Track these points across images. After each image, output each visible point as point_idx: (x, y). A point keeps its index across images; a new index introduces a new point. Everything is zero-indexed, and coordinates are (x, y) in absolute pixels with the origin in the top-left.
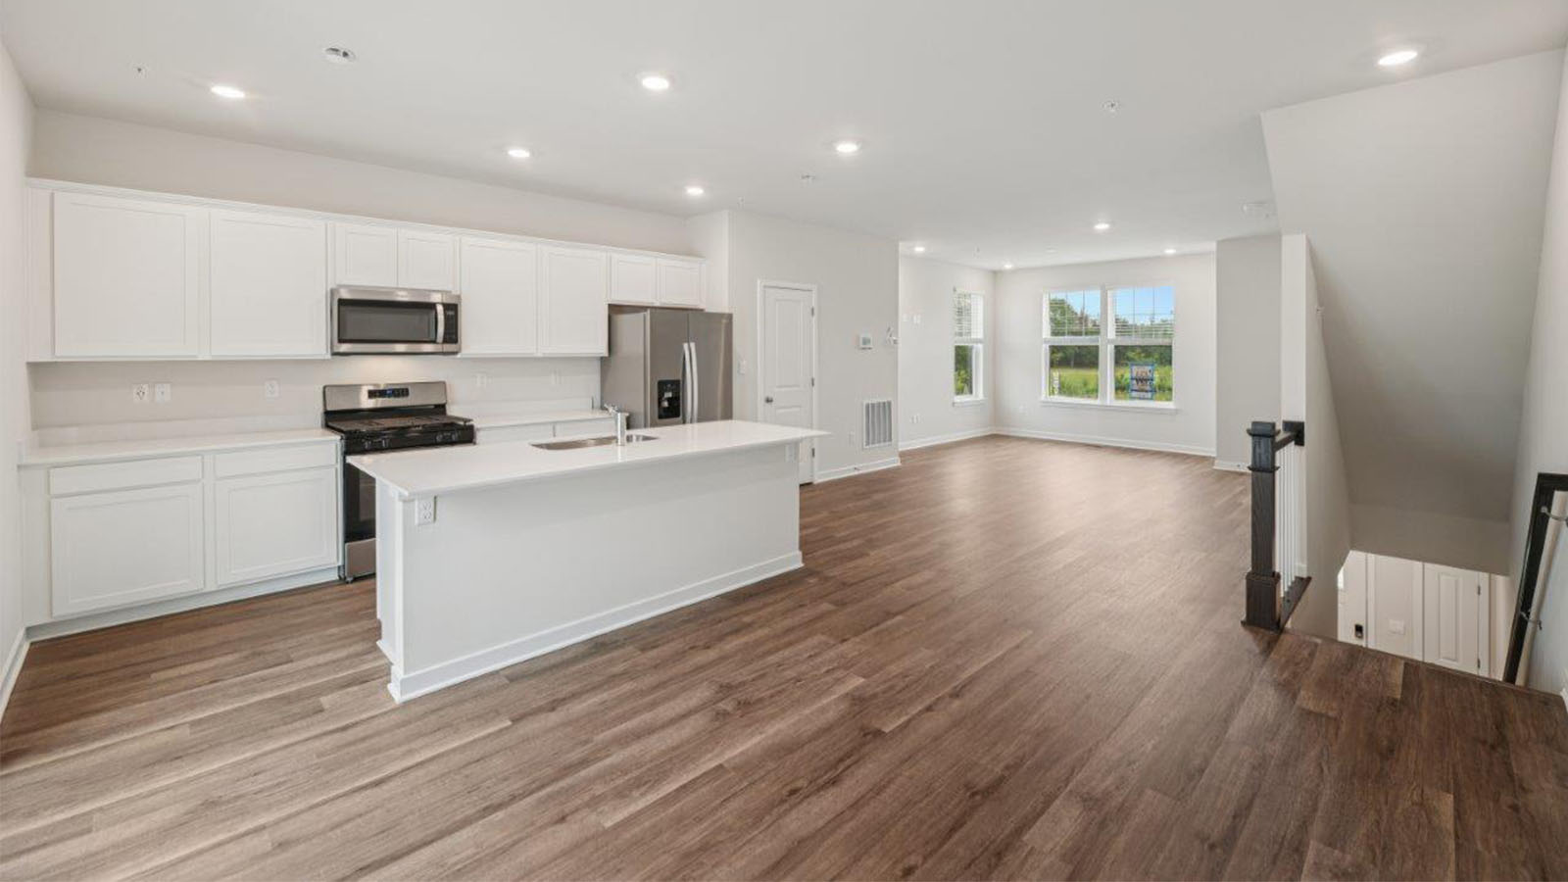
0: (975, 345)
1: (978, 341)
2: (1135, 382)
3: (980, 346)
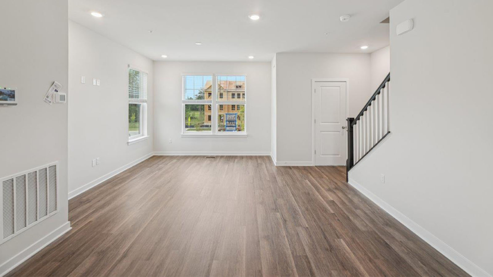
0: (142, 104)
1: (143, 101)
2: (228, 122)
3: (145, 104)
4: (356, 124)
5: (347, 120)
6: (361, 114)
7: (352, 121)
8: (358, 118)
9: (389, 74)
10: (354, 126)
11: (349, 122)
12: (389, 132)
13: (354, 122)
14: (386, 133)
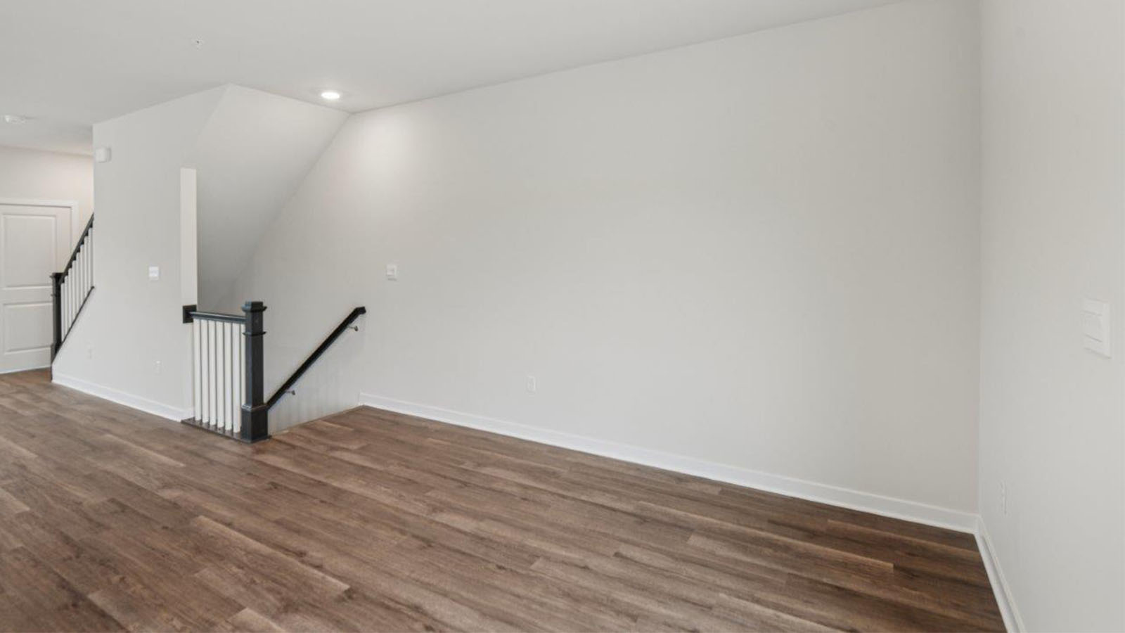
4: (63, 282)
5: (51, 277)
6: (70, 266)
7: (59, 278)
8: (66, 273)
9: (92, 219)
10: (62, 286)
11: (54, 279)
12: (92, 288)
13: (61, 280)
14: (89, 288)
